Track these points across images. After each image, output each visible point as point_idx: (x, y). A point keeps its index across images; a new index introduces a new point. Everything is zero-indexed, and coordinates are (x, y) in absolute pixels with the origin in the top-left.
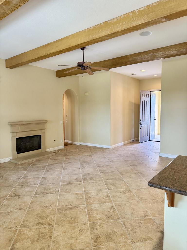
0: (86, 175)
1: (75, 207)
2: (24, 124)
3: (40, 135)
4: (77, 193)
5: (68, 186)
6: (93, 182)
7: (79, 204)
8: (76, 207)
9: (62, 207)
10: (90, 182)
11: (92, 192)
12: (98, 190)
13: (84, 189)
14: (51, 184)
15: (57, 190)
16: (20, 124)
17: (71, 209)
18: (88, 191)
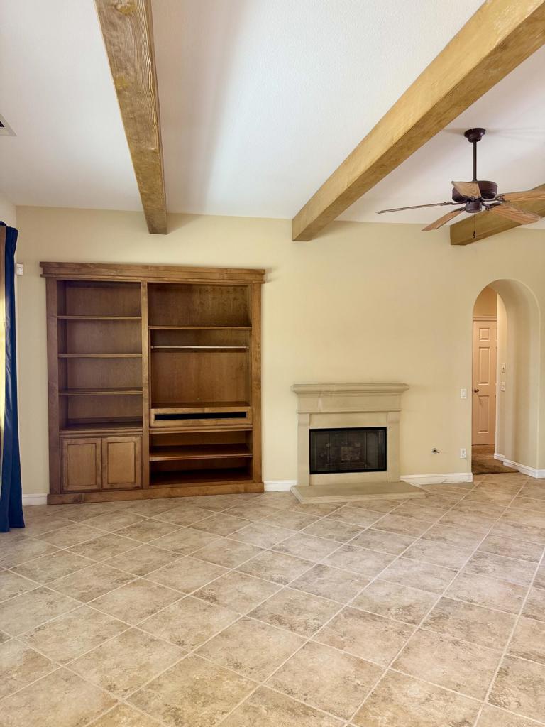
0: (459, 602)
1: (307, 711)
2: (332, 392)
3: (385, 429)
4: (361, 662)
5: (361, 622)
6: (456, 643)
7: (332, 705)
8: (313, 710)
9: (274, 690)
10: (446, 635)
11: (415, 681)
12: (448, 684)
13: (399, 657)
14: (320, 594)
15: (319, 622)
16: (320, 392)
17: (292, 710)
18: (405, 669)
